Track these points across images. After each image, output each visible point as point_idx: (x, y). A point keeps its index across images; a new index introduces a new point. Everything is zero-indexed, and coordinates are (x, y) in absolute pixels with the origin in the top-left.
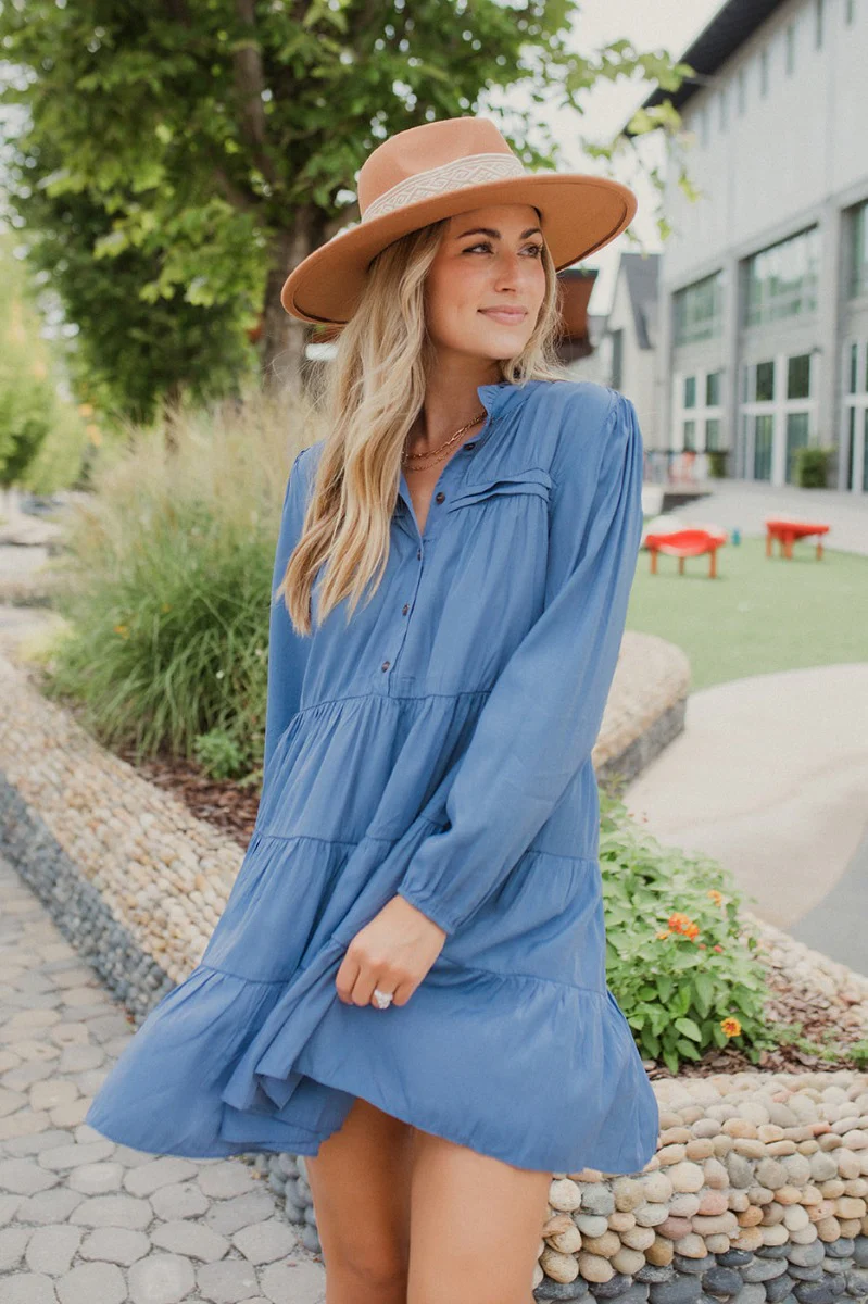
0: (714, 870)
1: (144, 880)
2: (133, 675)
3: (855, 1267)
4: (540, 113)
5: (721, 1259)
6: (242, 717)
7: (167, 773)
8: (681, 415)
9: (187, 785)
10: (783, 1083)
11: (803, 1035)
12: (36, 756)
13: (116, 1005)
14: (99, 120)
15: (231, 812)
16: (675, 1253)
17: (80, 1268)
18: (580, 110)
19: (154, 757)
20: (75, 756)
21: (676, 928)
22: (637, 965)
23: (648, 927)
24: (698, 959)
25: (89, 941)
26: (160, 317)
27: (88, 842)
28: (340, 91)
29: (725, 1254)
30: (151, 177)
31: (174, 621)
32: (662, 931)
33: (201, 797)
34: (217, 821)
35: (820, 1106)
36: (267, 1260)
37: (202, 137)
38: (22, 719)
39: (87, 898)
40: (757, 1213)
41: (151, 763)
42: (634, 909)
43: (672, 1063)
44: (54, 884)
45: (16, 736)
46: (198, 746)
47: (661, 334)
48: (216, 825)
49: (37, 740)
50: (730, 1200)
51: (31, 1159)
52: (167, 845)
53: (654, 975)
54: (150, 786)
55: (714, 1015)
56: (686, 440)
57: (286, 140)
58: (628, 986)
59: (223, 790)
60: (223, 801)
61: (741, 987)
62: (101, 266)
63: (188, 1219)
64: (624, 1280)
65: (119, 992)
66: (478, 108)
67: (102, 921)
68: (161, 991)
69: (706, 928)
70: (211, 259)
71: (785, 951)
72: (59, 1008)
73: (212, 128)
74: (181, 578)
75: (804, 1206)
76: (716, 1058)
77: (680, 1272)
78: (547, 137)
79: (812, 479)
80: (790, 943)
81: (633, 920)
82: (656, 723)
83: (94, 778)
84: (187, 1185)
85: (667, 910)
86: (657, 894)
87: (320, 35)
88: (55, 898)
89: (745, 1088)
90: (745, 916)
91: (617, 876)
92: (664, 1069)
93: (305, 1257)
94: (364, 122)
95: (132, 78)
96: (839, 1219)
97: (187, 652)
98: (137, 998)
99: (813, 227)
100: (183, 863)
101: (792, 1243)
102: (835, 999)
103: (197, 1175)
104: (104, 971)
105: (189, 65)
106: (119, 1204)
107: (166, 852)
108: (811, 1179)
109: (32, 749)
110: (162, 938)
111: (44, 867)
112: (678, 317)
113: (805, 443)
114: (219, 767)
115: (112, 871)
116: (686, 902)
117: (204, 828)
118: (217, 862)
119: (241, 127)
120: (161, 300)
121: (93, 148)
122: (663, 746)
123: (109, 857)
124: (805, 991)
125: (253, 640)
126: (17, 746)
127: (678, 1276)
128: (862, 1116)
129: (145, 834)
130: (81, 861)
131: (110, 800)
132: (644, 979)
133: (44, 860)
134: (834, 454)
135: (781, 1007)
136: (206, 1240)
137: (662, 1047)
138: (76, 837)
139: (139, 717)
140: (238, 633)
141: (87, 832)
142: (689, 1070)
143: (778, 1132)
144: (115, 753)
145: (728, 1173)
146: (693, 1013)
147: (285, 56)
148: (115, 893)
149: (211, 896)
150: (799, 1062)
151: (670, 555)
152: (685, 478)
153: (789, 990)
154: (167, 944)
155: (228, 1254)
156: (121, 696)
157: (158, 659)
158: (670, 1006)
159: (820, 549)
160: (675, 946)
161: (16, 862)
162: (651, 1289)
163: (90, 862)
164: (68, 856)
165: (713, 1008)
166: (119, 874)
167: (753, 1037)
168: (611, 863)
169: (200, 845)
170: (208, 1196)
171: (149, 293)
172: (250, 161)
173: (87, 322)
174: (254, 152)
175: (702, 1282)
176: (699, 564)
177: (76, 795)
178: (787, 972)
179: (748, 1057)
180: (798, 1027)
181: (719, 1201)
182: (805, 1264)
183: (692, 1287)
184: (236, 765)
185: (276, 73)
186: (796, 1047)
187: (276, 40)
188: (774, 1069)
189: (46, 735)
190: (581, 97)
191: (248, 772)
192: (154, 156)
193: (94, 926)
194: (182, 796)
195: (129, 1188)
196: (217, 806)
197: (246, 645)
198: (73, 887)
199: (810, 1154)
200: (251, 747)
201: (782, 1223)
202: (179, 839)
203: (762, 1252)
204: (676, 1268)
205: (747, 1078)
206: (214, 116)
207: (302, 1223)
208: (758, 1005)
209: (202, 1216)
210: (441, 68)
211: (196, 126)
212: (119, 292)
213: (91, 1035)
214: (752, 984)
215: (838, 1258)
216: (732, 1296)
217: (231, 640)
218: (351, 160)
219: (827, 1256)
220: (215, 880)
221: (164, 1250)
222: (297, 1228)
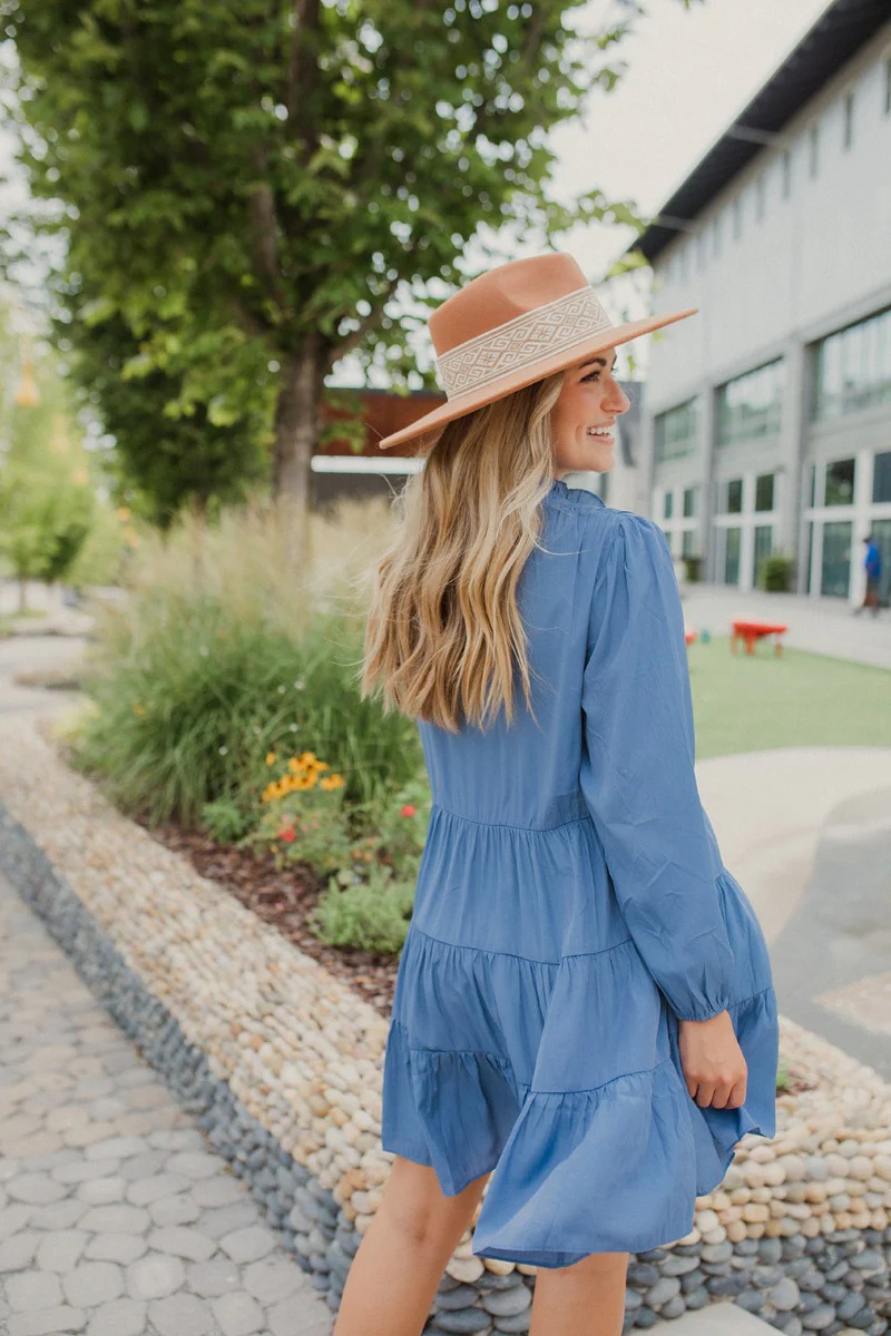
1: (153, 930)
2: (148, 751)
3: (759, 1263)
6: (244, 788)
7: (178, 837)
9: (196, 848)
12: (61, 822)
13: (127, 1042)
14: (126, 254)
15: (232, 872)
17: (84, 1266)
19: (165, 823)
20: (98, 823)
25: (105, 986)
26: (186, 431)
27: (105, 898)
28: (343, 231)
30: (176, 306)
31: (184, 702)
33: (207, 859)
34: (219, 879)
36: (250, 1260)
37: (219, 270)
38: (51, 789)
39: (103, 948)
41: (164, 828)
44: (76, 935)
45: (44, 804)
46: (205, 813)
47: (643, 452)
48: (218, 883)
49: (63, 808)
51: (45, 1174)
52: (174, 900)
54: (161, 849)
57: (294, 275)
59: (226, 852)
60: (226, 863)
62: (134, 384)
63: (182, 1224)
65: (130, 1031)
67: (116, 968)
70: (225, 379)
72: (78, 1044)
73: (228, 262)
74: (192, 665)
75: (716, 1211)
79: (776, 584)
83: (112, 841)
84: (184, 1196)
87: (325, 180)
88: (77, 948)
93: (282, 1257)
94: (365, 258)
95: (156, 215)
96: (747, 1223)
97: (196, 730)
98: (145, 1035)
99: (779, 358)
100: (187, 915)
101: (703, 1243)
103: (191, 1188)
104: (117, 1012)
105: (207, 204)
106: (121, 1213)
107: (173, 906)
109: (58, 816)
110: (166, 981)
111: (67, 921)
112: (659, 439)
113: (769, 552)
114: (224, 831)
115: (125, 925)
117: (207, 885)
118: (217, 915)
119: (254, 261)
120: (184, 418)
121: (121, 277)
123: (122, 910)
125: (253, 720)
126: (46, 814)
129: (155, 890)
130: (98, 915)
131: (125, 860)
133: (67, 914)
134: (794, 563)
136: (196, 1244)
138: (95, 893)
139: (152, 789)
140: (242, 714)
141: (104, 890)
144: (132, 819)
147: (294, 197)
148: (128, 943)
149: (209, 944)
154: (171, 987)
155: (214, 1255)
156: (137, 768)
157: (170, 735)
159: (779, 648)
161: (43, 916)
163: (106, 916)
164: (87, 910)
166: (131, 926)
169: (203, 900)
170: (200, 1206)
171: (173, 409)
172: (264, 292)
173: (123, 433)
174: (267, 285)
177: (95, 856)
182: (715, 1261)
184: (237, 828)
185: (287, 214)
187: (286, 183)
189: (71, 803)
191: (246, 835)
192: (178, 286)
193: (109, 972)
194: (190, 858)
195: (131, 1199)
196: (220, 865)
197: (248, 725)
198: (91, 938)
200: (252, 815)
202: (184, 894)
203: (679, 1250)
206: (229, 248)
207: (281, 1228)
209: (194, 1222)
210: (435, 212)
211: (213, 260)
212: (150, 407)
213: (104, 1068)
215: (744, 1255)
216: (650, 1287)
217: (236, 720)
218: (352, 293)
219: (735, 1254)
220: (215, 931)
221: (159, 1252)
222: (277, 1233)
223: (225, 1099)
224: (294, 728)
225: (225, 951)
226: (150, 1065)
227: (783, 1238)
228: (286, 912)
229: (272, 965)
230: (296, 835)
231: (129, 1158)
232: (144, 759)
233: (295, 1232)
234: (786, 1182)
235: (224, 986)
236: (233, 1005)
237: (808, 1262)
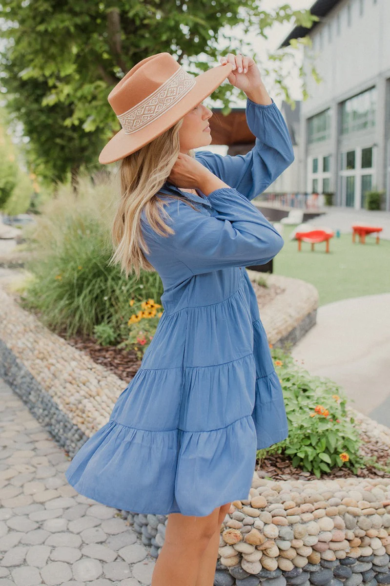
0: (334, 386)
1: (73, 391)
2: (65, 298)
4: (247, 38)
5: (343, 562)
6: (114, 319)
7: (81, 343)
8: (311, 176)
9: (91, 349)
10: (369, 483)
11: (377, 462)
12: (20, 335)
13: (60, 448)
14: (46, 45)
15: (111, 360)
16: (321, 559)
17: (50, 564)
18: (266, 37)
19: (74, 336)
20: (40, 336)
21: (318, 412)
22: (300, 429)
23: (305, 412)
24: (329, 426)
25: (47, 419)
26: (69, 133)
27: (47, 374)
28: (156, 30)
29: (344, 559)
30: (70, 69)
31: (84, 273)
32: (312, 413)
33: (97, 354)
34: (105, 365)
35: (386, 493)
36: (135, 562)
37: (93, 52)
38: (13, 319)
39: (45, 400)
40: (358, 540)
41: (74, 339)
42: (298, 404)
43: (318, 473)
44: (30, 394)
45: (10, 326)
46: (95, 331)
47: (301, 138)
48: (105, 366)
49: (20, 328)
50: (346, 535)
51: (26, 516)
52: (84, 375)
53: (309, 433)
54: (74, 349)
55: (336, 452)
56: (314, 189)
57: (131, 53)
58: (297, 438)
59: (107, 351)
60: (107, 356)
61: (349, 440)
63: (98, 543)
64: (298, 570)
65: (62, 442)
66: (218, 36)
67: (53, 410)
68: (82, 442)
69: (332, 412)
70: (96, 108)
71: (367, 424)
72: (34, 449)
73: (97, 48)
74: (87, 254)
75: (379, 538)
76: (337, 472)
77: (323, 567)
78: (252, 50)
79: (374, 206)
80: (370, 421)
81: (298, 409)
82: (303, 320)
83: (48, 345)
84: (96, 528)
85: (314, 404)
86: (308, 397)
87: (147, 5)
88: (30, 400)
89: (352, 485)
90: (348, 408)
91: (291, 388)
92: (314, 476)
93: (151, 560)
94: (168, 44)
95: (61, 26)
97: (90, 288)
98: (70, 445)
99: (373, 87)
100: (91, 383)
101: (374, 555)
103: (101, 524)
104: (54, 433)
105: (87, 19)
106: (66, 537)
107: (83, 379)
108: (382, 526)
109: (19, 332)
110: (82, 417)
111: (25, 386)
112: (309, 131)
113: (370, 189)
114: (105, 339)
115: (58, 387)
116: (322, 400)
117: (100, 367)
118: (106, 383)
119: (111, 47)
120: (72, 127)
121: (43, 57)
122: (307, 331)
123: (56, 381)
124: (377, 442)
125: (120, 282)
126: (12, 331)
127: (322, 569)
129: (73, 370)
130: (43, 383)
131: (56, 355)
132: (305, 435)
133: (25, 383)
134: (384, 195)
135: (366, 449)
136: (107, 553)
137: (313, 466)
138: (41, 372)
139: (68, 318)
140: (113, 279)
141: (46, 370)
142: (325, 477)
143: (367, 504)
144: (57, 334)
145: (345, 522)
146: (327, 450)
147: (131, 14)
148: (59, 397)
149: (105, 398)
150: (375, 474)
151: (307, 242)
152: (314, 206)
153: (370, 442)
154: (85, 420)
155: (116, 559)
156: (59, 307)
157: (77, 291)
158: (316, 448)
159: (378, 239)
160: (318, 420)
161: (11, 384)
162: (310, 574)
163: (47, 383)
164: (36, 381)
165: (336, 449)
166: (61, 388)
167: (354, 462)
168: (287, 382)
169: (98, 375)
170: (106, 533)
171: (68, 122)
172: (114, 62)
173: (35, 136)
174: (116, 60)
175: (334, 572)
176: (321, 246)
177: (40, 353)
178: (368, 434)
179: (352, 472)
180: (375, 458)
181: (341, 535)
182: (380, 565)
183: (329, 574)
184: (113, 339)
185: (127, 23)
186: (374, 468)
187: (127, 7)
188: (364, 477)
189: (25, 326)
190: (267, 31)
191: (119, 343)
192: (70, 60)
193: (49, 412)
194: (89, 354)
195: (71, 529)
196: (105, 358)
197: (117, 284)
198: (39, 395)
199: (382, 515)
200: (120, 330)
201: (370, 546)
202: (88, 372)
203: (361, 559)
204: (322, 565)
205: (352, 480)
206: (99, 43)
207: (150, 545)
208: (356, 447)
209: (104, 542)
210: (202, 19)
211: (90, 47)
212: (50, 121)
213: (50, 462)
214: (353, 438)
216: (347, 579)
217: (110, 282)
220: (106, 391)
221: (87, 557)
222: (147, 548)
224: (141, 286)
230: (147, 341)
231: (68, 508)
232: (63, 303)
233: (158, 547)
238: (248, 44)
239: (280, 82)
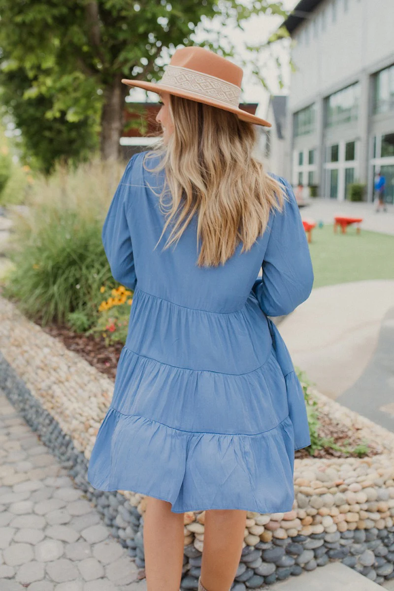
1: (44, 377)
2: (40, 287)
3: (354, 542)
4: (225, 31)
5: (295, 540)
6: (89, 305)
7: (56, 330)
8: (296, 169)
9: (65, 336)
10: (323, 463)
11: (335, 443)
13: (33, 433)
14: (25, 36)
15: (84, 347)
16: (273, 536)
17: (14, 546)
18: (243, 30)
19: (50, 323)
25: (22, 405)
26: (57, 126)
27: (20, 361)
28: (134, 21)
29: (295, 537)
30: (49, 62)
31: (58, 263)
33: (71, 341)
34: (77, 351)
35: (339, 473)
36: (96, 542)
37: (71, 43)
39: (20, 386)
40: (309, 519)
41: (49, 326)
44: (6, 380)
46: (70, 318)
47: (288, 132)
48: (77, 353)
50: (298, 514)
52: (55, 362)
54: (48, 336)
57: (109, 45)
59: (80, 337)
60: (80, 343)
62: (30, 102)
63: (62, 524)
64: (250, 548)
65: (34, 427)
67: (26, 396)
71: (330, 407)
72: (8, 434)
73: (76, 40)
74: (62, 243)
75: (332, 516)
78: (229, 42)
79: (356, 197)
83: (23, 333)
84: (62, 510)
88: (7, 387)
89: (306, 465)
90: (311, 392)
93: (113, 541)
94: (145, 36)
95: (39, 17)
96: (347, 522)
97: (64, 277)
98: (42, 430)
99: (356, 82)
100: (61, 369)
101: (325, 532)
102: (351, 428)
103: (66, 506)
104: (27, 418)
105: (64, 10)
106: (31, 519)
107: (54, 365)
108: (334, 504)
110: (52, 402)
112: (296, 125)
113: (353, 182)
114: (79, 327)
115: (31, 375)
117: (71, 354)
118: (76, 369)
119: (89, 39)
120: (55, 119)
121: (22, 49)
123: (29, 367)
124: (337, 424)
125: (93, 270)
127: (274, 546)
128: (358, 477)
129: (45, 357)
130: (17, 370)
131: (30, 342)
134: (366, 187)
135: (327, 431)
136: (69, 534)
138: (15, 359)
139: (43, 306)
140: (87, 268)
141: (20, 357)
143: (320, 484)
144: (33, 322)
145: (298, 502)
147: (108, 6)
148: (32, 383)
149: (73, 384)
150: (332, 455)
153: (331, 424)
154: (54, 405)
155: (79, 539)
156: (35, 296)
157: (52, 279)
159: (358, 229)
162: (262, 552)
163: (21, 370)
164: (12, 367)
166: (33, 375)
169: (69, 362)
170: (71, 515)
171: (49, 115)
172: (94, 54)
173: (25, 128)
174: (95, 51)
175: (285, 549)
177: (15, 340)
178: (330, 416)
179: (309, 453)
180: (332, 439)
181: (293, 514)
182: (332, 542)
183: (281, 551)
184: (86, 326)
185: (105, 14)
186: (332, 448)
188: (321, 457)
189: (3, 314)
190: (243, 23)
191: (91, 328)
192: (51, 53)
193: (23, 398)
194: (62, 341)
195: (36, 511)
196: (77, 344)
197: (90, 272)
198: (14, 381)
199: (334, 494)
200: (93, 318)
201: (321, 523)
202: (60, 359)
203: (313, 536)
204: (274, 543)
205: (308, 461)
206: (77, 34)
207: (111, 526)
208: (314, 429)
209: (68, 523)
211: (68, 38)
212: (38, 114)
213: (22, 446)
214: (312, 421)
215: (347, 539)
216: (299, 555)
217: (84, 271)
218: (139, 53)
219: (341, 538)
220: (76, 377)
221: (51, 538)
222: (110, 528)
223: (82, 461)
225: (81, 387)
226: (45, 444)
227: (366, 530)
228: (111, 367)
229: (105, 394)
230: (116, 328)
231: (35, 491)
232: (38, 291)
233: (118, 528)
234: (367, 501)
235: (81, 405)
236: (85, 414)
237: (379, 542)
238: (226, 37)
239: (257, 73)
